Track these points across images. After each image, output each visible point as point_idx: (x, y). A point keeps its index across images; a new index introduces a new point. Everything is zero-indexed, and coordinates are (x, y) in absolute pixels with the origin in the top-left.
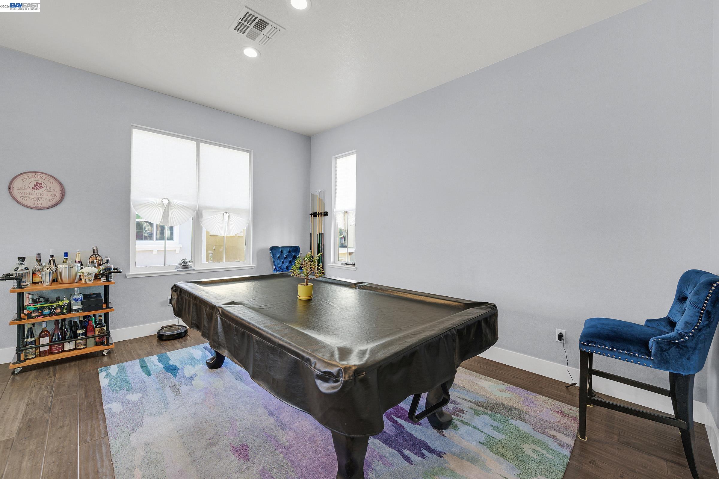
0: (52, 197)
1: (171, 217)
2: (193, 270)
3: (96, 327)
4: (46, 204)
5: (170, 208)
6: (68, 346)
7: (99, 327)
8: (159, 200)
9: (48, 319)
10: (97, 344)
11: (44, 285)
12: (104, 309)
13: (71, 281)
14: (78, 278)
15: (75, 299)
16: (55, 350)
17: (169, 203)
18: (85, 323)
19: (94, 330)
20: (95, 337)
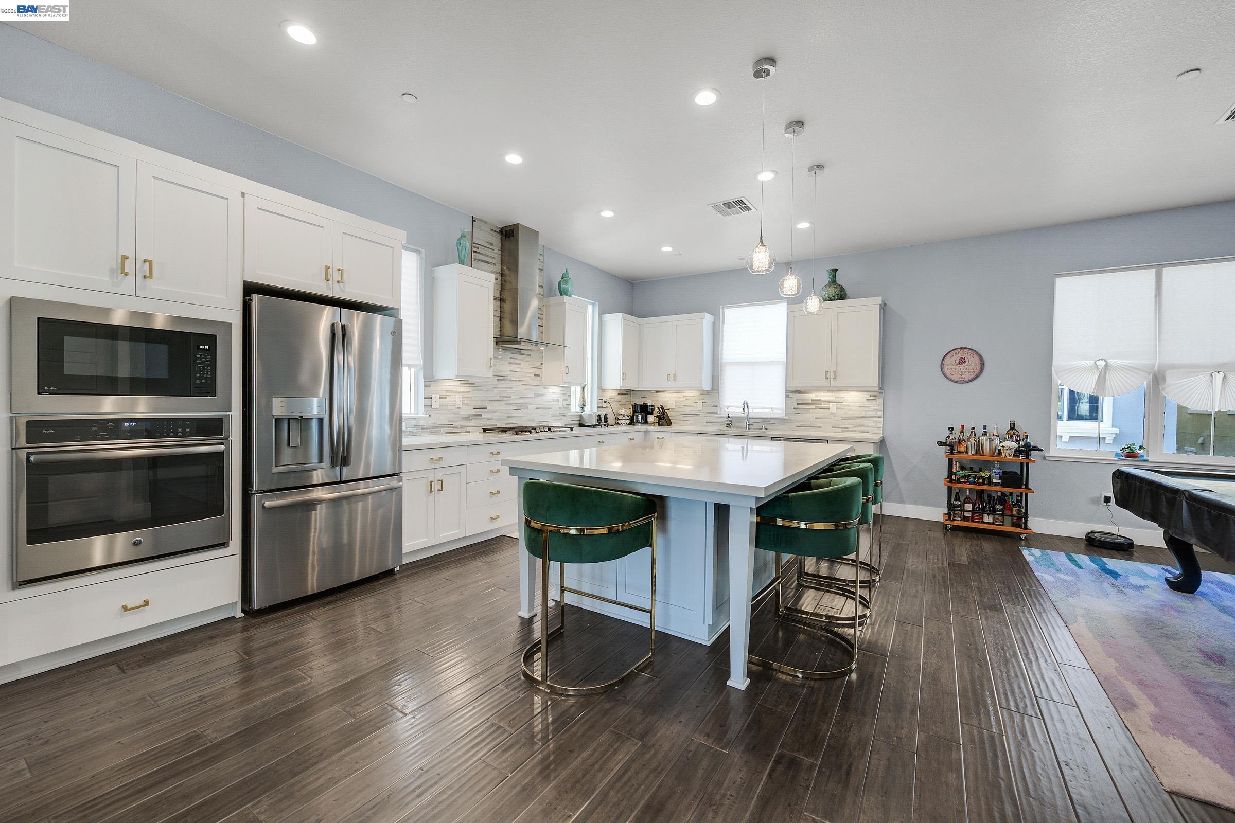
0: (972, 370)
1: (1110, 386)
2: (1146, 461)
3: (1013, 507)
4: (967, 379)
5: (1107, 372)
6: (988, 519)
7: (1016, 507)
8: (1092, 362)
9: (972, 486)
10: (1014, 525)
11: (970, 454)
12: (1023, 488)
13: (991, 454)
14: (997, 451)
15: (995, 472)
16: (976, 519)
17: (1106, 365)
18: (1003, 499)
19: (1011, 510)
20: (1012, 516)
